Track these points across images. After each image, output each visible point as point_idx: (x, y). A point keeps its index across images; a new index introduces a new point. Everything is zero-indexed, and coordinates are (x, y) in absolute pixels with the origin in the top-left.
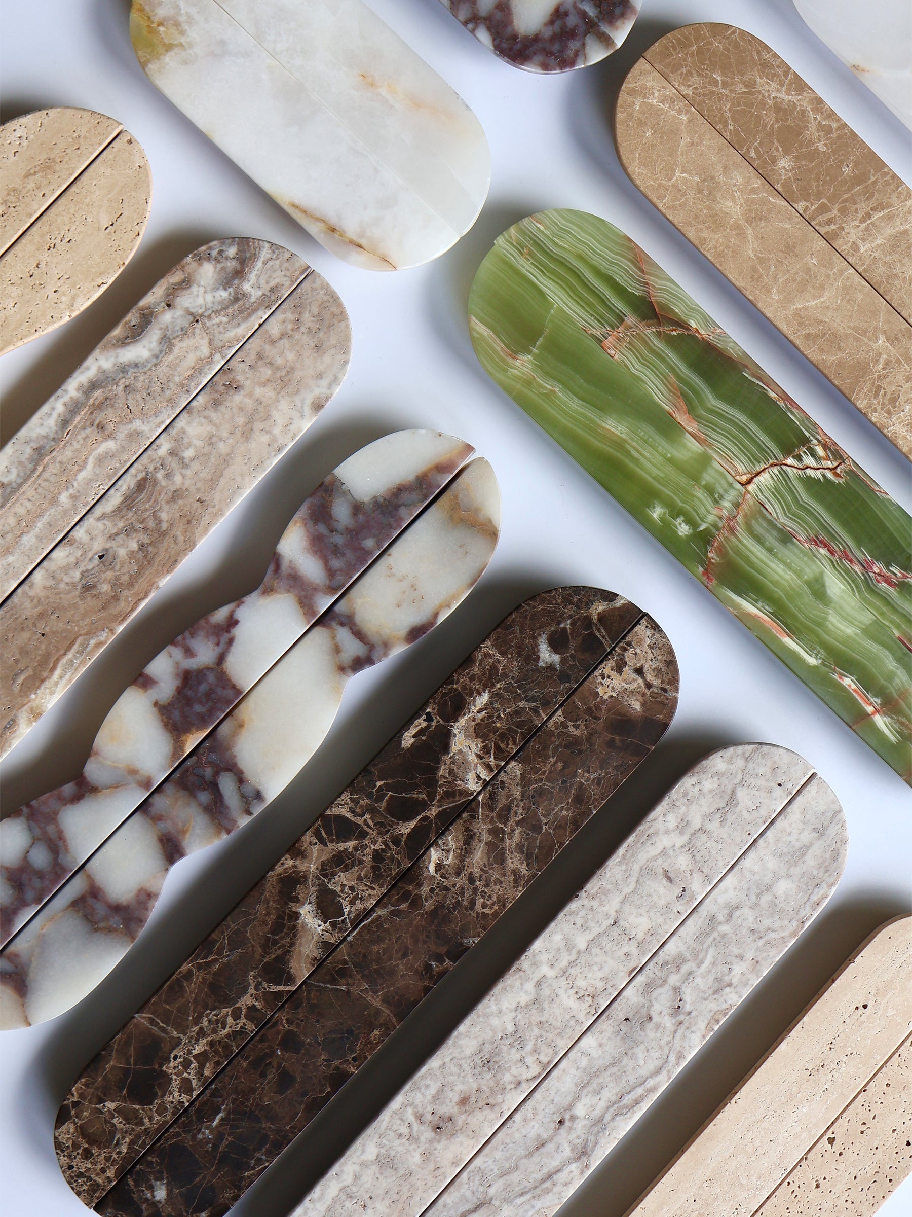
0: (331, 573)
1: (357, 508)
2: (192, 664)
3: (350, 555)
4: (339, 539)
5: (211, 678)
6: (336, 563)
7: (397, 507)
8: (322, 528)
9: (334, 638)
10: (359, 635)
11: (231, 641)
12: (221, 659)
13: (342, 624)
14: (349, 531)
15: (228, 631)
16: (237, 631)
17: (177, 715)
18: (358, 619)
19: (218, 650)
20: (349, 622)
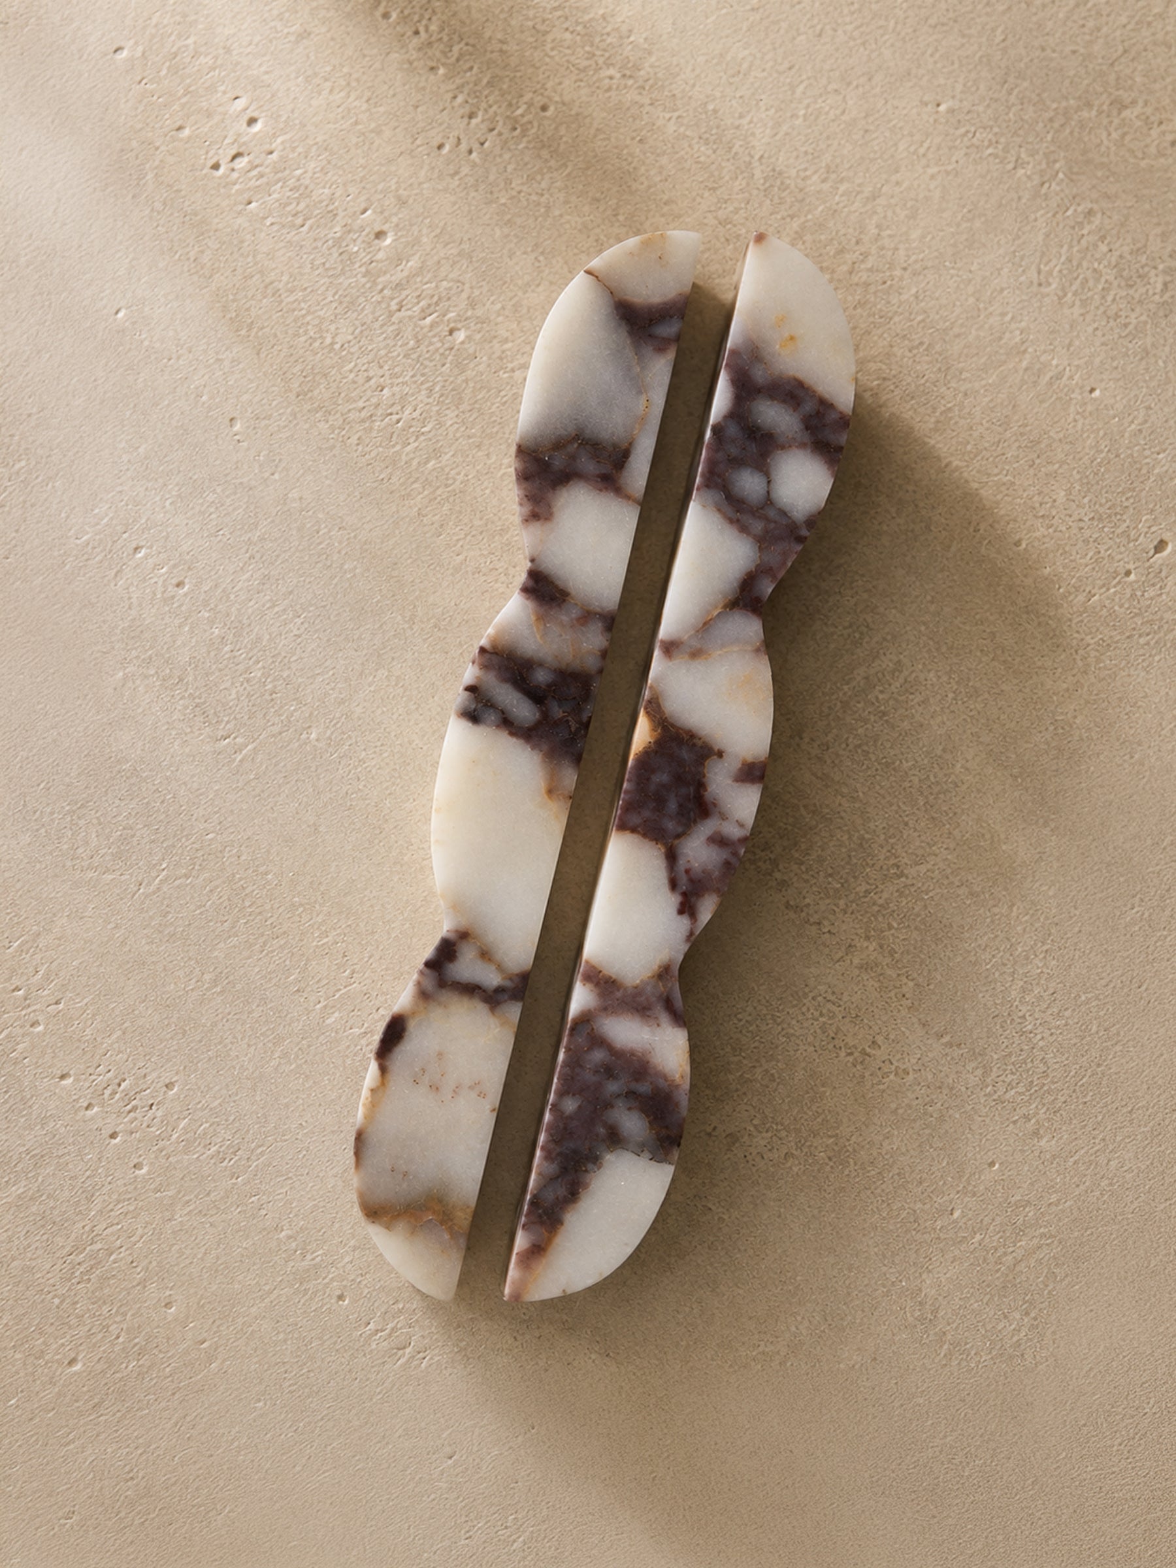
0: (599, 1041)
1: (615, 1139)
2: (706, 828)
3: (589, 1077)
4: (612, 1087)
5: (670, 826)
6: (598, 1056)
7: (564, 1170)
8: (644, 1088)
9: (500, 968)
10: (471, 990)
11: (673, 884)
12: (672, 857)
13: (500, 990)
14: (608, 1105)
15: (684, 894)
16: (674, 900)
17: (685, 754)
18: (481, 1008)
19: (682, 864)
20: (493, 998)
